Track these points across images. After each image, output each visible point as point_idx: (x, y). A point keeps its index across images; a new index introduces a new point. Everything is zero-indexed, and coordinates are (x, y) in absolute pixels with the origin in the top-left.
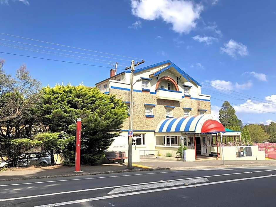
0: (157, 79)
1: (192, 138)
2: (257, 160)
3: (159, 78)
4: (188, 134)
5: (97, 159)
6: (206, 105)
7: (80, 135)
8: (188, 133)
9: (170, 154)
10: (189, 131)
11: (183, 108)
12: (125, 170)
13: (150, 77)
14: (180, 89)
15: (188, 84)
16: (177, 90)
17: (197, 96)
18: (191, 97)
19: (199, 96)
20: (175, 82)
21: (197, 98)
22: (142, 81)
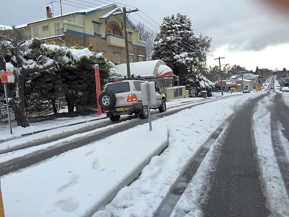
3: (107, 22)
13: (101, 21)
16: (122, 36)
17: (136, 43)
18: (133, 44)
19: (138, 43)
20: (120, 28)
21: (137, 44)
22: (94, 24)
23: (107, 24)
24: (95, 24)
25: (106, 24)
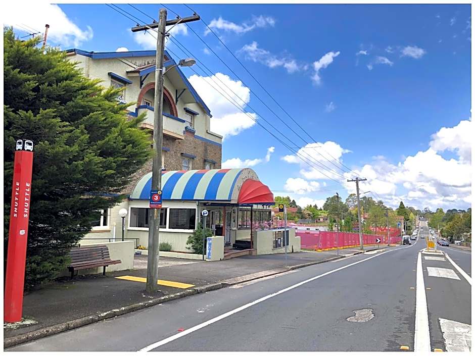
0: (142, 84)
1: (213, 212)
2: (293, 252)
3: (145, 83)
4: (211, 205)
5: (53, 269)
6: (215, 154)
7: (28, 192)
8: (213, 204)
9: (167, 244)
10: (217, 199)
11: (182, 154)
12: (151, 299)
13: (129, 77)
14: (181, 114)
15: (192, 107)
16: (175, 115)
17: (204, 133)
18: (195, 134)
19: (207, 134)
20: (173, 100)
21: (204, 137)
22: (111, 81)
23: (143, 86)
24: (114, 81)
25: (141, 86)
